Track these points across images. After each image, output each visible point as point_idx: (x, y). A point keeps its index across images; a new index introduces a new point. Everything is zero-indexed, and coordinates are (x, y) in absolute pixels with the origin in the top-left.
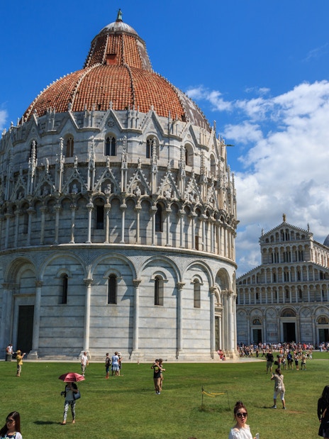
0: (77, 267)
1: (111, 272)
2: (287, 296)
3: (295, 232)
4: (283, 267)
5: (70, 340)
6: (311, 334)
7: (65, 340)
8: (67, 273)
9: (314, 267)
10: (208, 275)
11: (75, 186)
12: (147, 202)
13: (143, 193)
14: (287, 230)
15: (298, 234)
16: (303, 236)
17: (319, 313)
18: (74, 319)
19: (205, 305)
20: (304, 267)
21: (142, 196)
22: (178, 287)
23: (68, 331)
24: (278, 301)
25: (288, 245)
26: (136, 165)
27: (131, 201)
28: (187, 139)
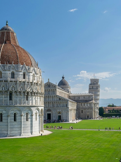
0: (5, 111)
1: (15, 113)
2: (49, 105)
3: (52, 85)
4: (48, 96)
5: (4, 132)
6: (55, 117)
7: (2, 132)
8: (2, 113)
9: (57, 96)
10: (39, 111)
11: (3, 88)
12: (24, 92)
13: (23, 90)
14: (49, 84)
15: (53, 85)
16: (54, 86)
17: (58, 111)
18: (5, 126)
19: (38, 119)
20: (54, 96)
21: (23, 91)
22: (32, 115)
23: (3, 129)
24: (46, 107)
25: (50, 89)
26: (21, 82)
27: (20, 92)
28: (33, 72)
